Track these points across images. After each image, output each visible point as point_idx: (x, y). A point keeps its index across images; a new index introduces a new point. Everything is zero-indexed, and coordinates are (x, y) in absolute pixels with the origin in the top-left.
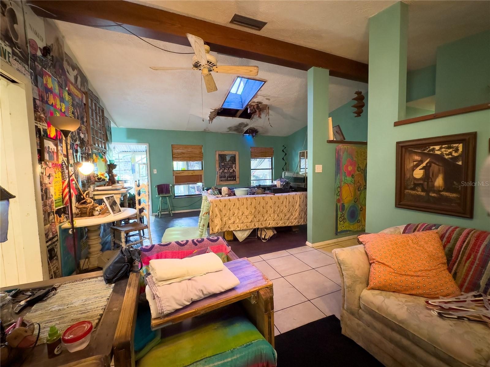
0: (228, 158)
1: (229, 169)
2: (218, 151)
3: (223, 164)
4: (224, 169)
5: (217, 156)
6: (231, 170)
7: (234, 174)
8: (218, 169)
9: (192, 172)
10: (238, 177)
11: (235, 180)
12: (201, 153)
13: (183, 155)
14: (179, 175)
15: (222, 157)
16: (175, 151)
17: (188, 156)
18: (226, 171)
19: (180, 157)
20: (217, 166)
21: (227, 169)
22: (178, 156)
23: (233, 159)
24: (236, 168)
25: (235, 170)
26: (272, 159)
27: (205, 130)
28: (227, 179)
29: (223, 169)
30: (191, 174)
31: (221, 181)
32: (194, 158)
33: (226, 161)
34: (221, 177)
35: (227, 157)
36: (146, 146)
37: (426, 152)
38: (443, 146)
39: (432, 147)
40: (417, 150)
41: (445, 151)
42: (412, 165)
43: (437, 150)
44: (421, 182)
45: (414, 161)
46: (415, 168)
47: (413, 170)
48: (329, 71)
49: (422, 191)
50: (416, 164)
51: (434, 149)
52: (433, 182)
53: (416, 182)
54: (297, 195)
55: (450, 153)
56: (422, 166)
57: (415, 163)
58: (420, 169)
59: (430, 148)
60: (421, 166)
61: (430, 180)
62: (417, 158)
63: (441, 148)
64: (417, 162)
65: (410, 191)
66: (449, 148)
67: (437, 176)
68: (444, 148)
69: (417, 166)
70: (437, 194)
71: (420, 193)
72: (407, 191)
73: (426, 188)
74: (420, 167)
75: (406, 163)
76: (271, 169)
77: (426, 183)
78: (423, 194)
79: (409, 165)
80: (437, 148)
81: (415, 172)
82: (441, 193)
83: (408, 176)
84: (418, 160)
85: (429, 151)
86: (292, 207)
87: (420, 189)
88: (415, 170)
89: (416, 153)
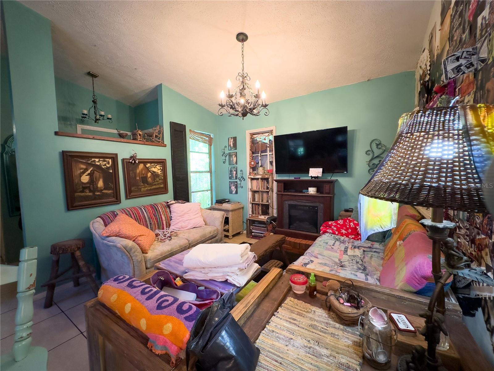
37: (89, 162)
38: (101, 160)
39: (93, 159)
40: (82, 160)
41: (102, 163)
42: (79, 172)
43: (97, 162)
44: (88, 185)
45: (80, 169)
46: (82, 175)
49: (90, 192)
51: (94, 161)
52: (97, 184)
53: (84, 186)
55: (105, 165)
57: (82, 171)
58: (86, 176)
61: (94, 183)
62: (83, 166)
63: (99, 161)
65: (79, 194)
66: (104, 161)
67: (99, 180)
68: (101, 161)
69: (83, 173)
70: (100, 192)
71: (88, 194)
72: (77, 194)
73: (92, 189)
74: (86, 174)
75: (73, 170)
77: (92, 186)
78: (91, 194)
79: (77, 171)
80: (97, 160)
81: (82, 178)
82: (103, 191)
83: (76, 181)
84: (83, 168)
85: (92, 162)
87: (87, 191)
88: (82, 176)
89: (82, 163)
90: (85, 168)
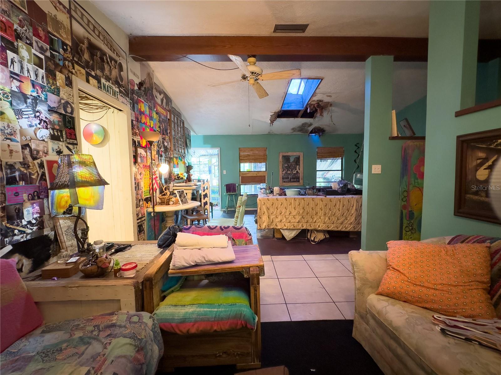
0: (292, 160)
1: (292, 170)
2: (282, 152)
3: (286, 166)
4: (288, 171)
5: (281, 157)
6: (294, 171)
7: (297, 175)
8: (281, 170)
9: (256, 173)
10: (302, 179)
11: (299, 181)
12: (265, 155)
13: (248, 157)
14: (244, 175)
15: (286, 159)
16: (242, 154)
17: (253, 158)
18: (289, 172)
19: (246, 159)
20: (281, 167)
21: (290, 170)
22: (245, 159)
23: (297, 160)
24: (299, 170)
25: (299, 171)
26: (342, 159)
27: (269, 132)
28: (290, 180)
29: (286, 170)
30: (255, 175)
31: (284, 182)
32: (258, 160)
33: (290, 162)
34: (283, 179)
35: (290, 158)
36: (218, 150)
37: (492, 147)
40: (481, 145)
42: (475, 164)
45: (478, 159)
46: (478, 168)
47: (477, 170)
48: (394, 57)
50: (481, 162)
53: (479, 185)
54: (353, 199)
56: (487, 164)
57: (479, 161)
58: (485, 169)
59: (498, 141)
60: (485, 165)
62: (482, 155)
64: (481, 160)
65: (471, 196)
69: (481, 165)
71: (483, 198)
72: (468, 196)
74: (484, 167)
75: (468, 161)
76: (340, 170)
79: (472, 163)
81: (479, 173)
83: (470, 177)
84: (482, 158)
85: (497, 145)
86: (347, 211)
88: (478, 170)
89: (480, 149)
90: (484, 157)
